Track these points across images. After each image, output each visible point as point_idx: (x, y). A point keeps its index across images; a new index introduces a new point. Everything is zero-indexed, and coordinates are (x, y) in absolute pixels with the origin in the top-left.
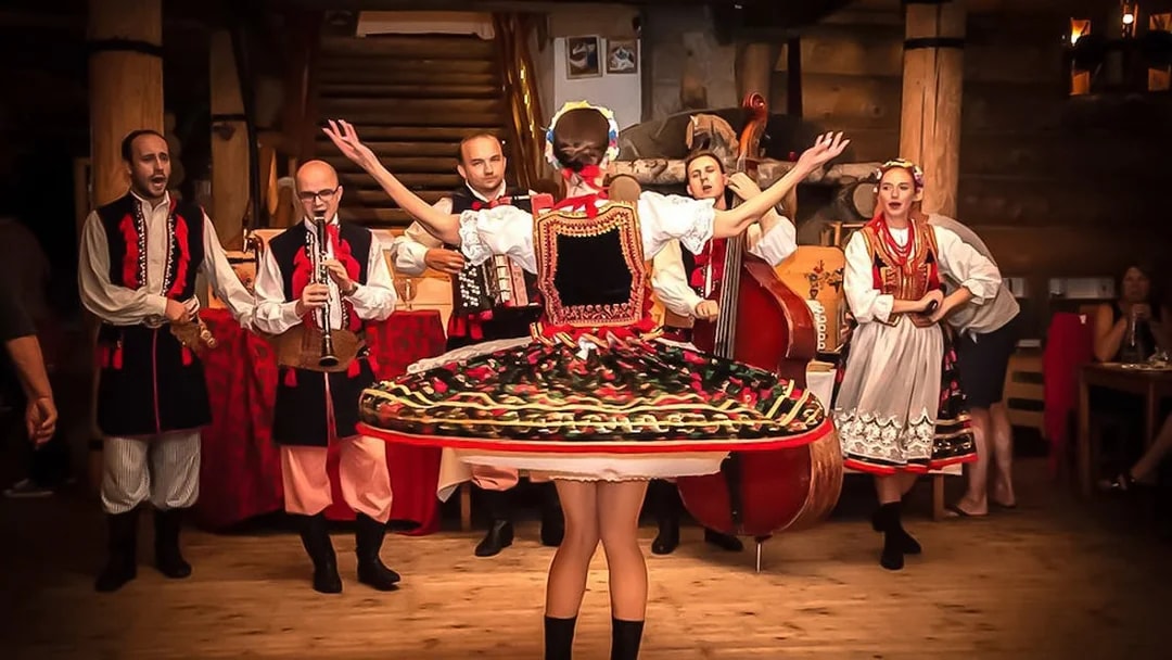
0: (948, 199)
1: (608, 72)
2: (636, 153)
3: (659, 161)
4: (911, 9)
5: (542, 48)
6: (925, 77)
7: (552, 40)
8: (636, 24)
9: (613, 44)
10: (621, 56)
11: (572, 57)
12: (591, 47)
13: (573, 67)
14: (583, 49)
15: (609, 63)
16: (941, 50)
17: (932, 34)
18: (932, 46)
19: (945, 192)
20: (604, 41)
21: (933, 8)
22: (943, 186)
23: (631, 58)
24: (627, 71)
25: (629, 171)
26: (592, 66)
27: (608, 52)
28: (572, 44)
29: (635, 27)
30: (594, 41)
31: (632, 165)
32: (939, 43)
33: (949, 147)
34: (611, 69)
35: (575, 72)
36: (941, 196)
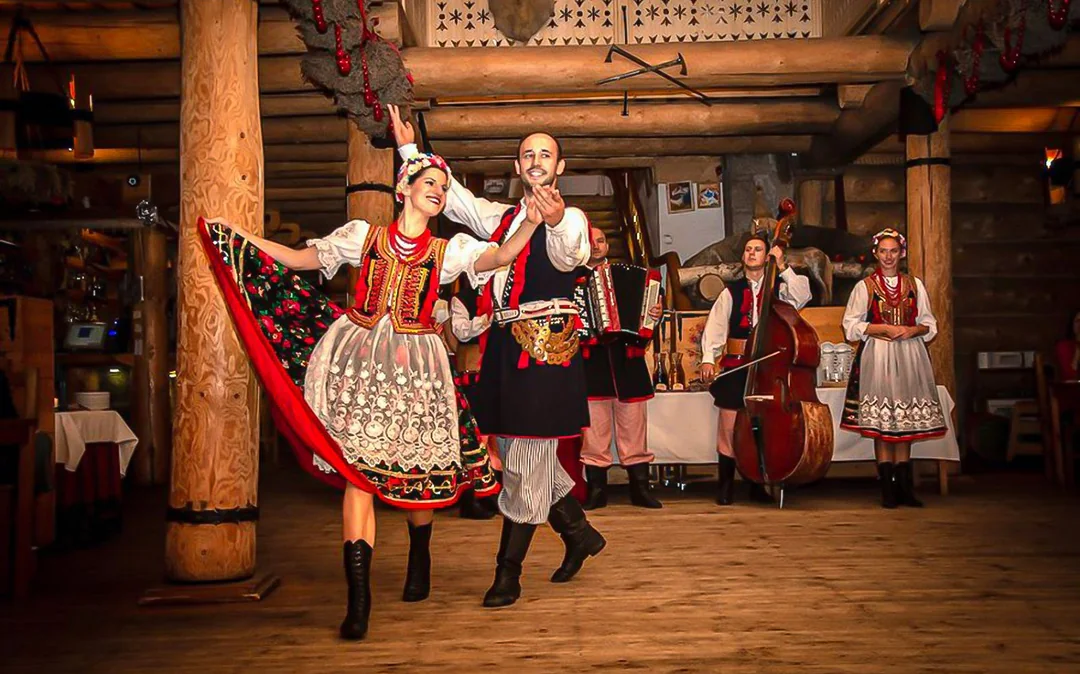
0: (944, 271)
1: (699, 207)
2: (720, 260)
3: (736, 264)
4: (910, 138)
5: (649, 194)
6: (922, 185)
7: (657, 186)
8: (719, 170)
9: (702, 187)
10: (709, 195)
11: (672, 197)
12: (686, 190)
13: (672, 204)
14: (679, 191)
15: (699, 201)
16: (932, 166)
17: (925, 155)
18: (925, 163)
19: (941, 266)
20: (695, 185)
21: (924, 137)
22: (940, 262)
23: (716, 197)
24: (713, 206)
25: (715, 271)
26: (687, 203)
27: (698, 193)
28: (672, 188)
29: (718, 174)
30: (687, 185)
31: (718, 268)
32: (930, 161)
33: (943, 234)
34: (701, 205)
35: (674, 208)
36: (939, 269)
